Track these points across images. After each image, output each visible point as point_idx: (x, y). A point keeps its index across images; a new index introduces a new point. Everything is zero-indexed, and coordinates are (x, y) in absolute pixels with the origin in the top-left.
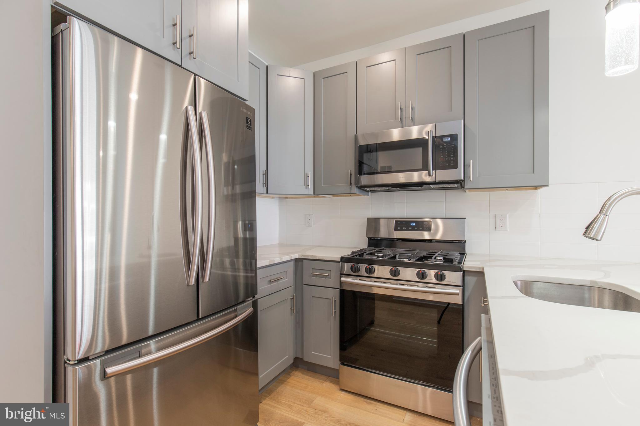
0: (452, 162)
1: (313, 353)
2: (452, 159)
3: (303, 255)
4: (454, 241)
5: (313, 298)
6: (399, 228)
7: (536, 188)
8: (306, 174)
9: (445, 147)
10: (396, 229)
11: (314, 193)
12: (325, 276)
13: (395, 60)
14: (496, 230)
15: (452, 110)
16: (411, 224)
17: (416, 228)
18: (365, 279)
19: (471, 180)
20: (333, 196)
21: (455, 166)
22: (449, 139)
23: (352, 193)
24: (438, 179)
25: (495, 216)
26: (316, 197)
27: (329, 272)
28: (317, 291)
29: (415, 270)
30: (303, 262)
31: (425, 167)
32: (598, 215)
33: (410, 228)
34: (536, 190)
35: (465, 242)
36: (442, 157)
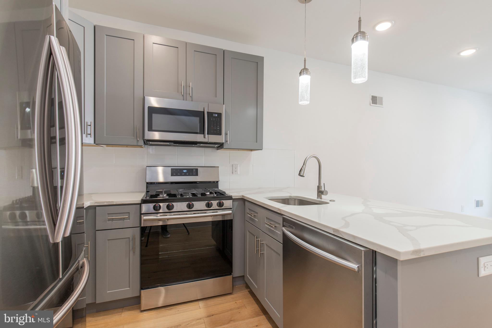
0: (218, 131)
1: (108, 292)
2: (218, 128)
3: (96, 203)
4: (211, 182)
5: (109, 241)
6: (174, 174)
7: (251, 150)
8: (87, 123)
9: (214, 120)
10: (172, 175)
11: (95, 143)
12: (123, 219)
13: (178, 48)
14: (233, 174)
15: (217, 96)
16: (184, 171)
17: (187, 174)
18: (166, 215)
19: (228, 143)
20: (107, 146)
21: (220, 134)
22: (216, 115)
23: (139, 145)
24: (210, 141)
25: (233, 166)
26: (96, 146)
27: (128, 214)
28: (112, 234)
29: (205, 202)
30: (96, 209)
31: (202, 132)
32: (303, 166)
33: (183, 174)
34: (252, 151)
35: (217, 182)
36: (212, 126)
